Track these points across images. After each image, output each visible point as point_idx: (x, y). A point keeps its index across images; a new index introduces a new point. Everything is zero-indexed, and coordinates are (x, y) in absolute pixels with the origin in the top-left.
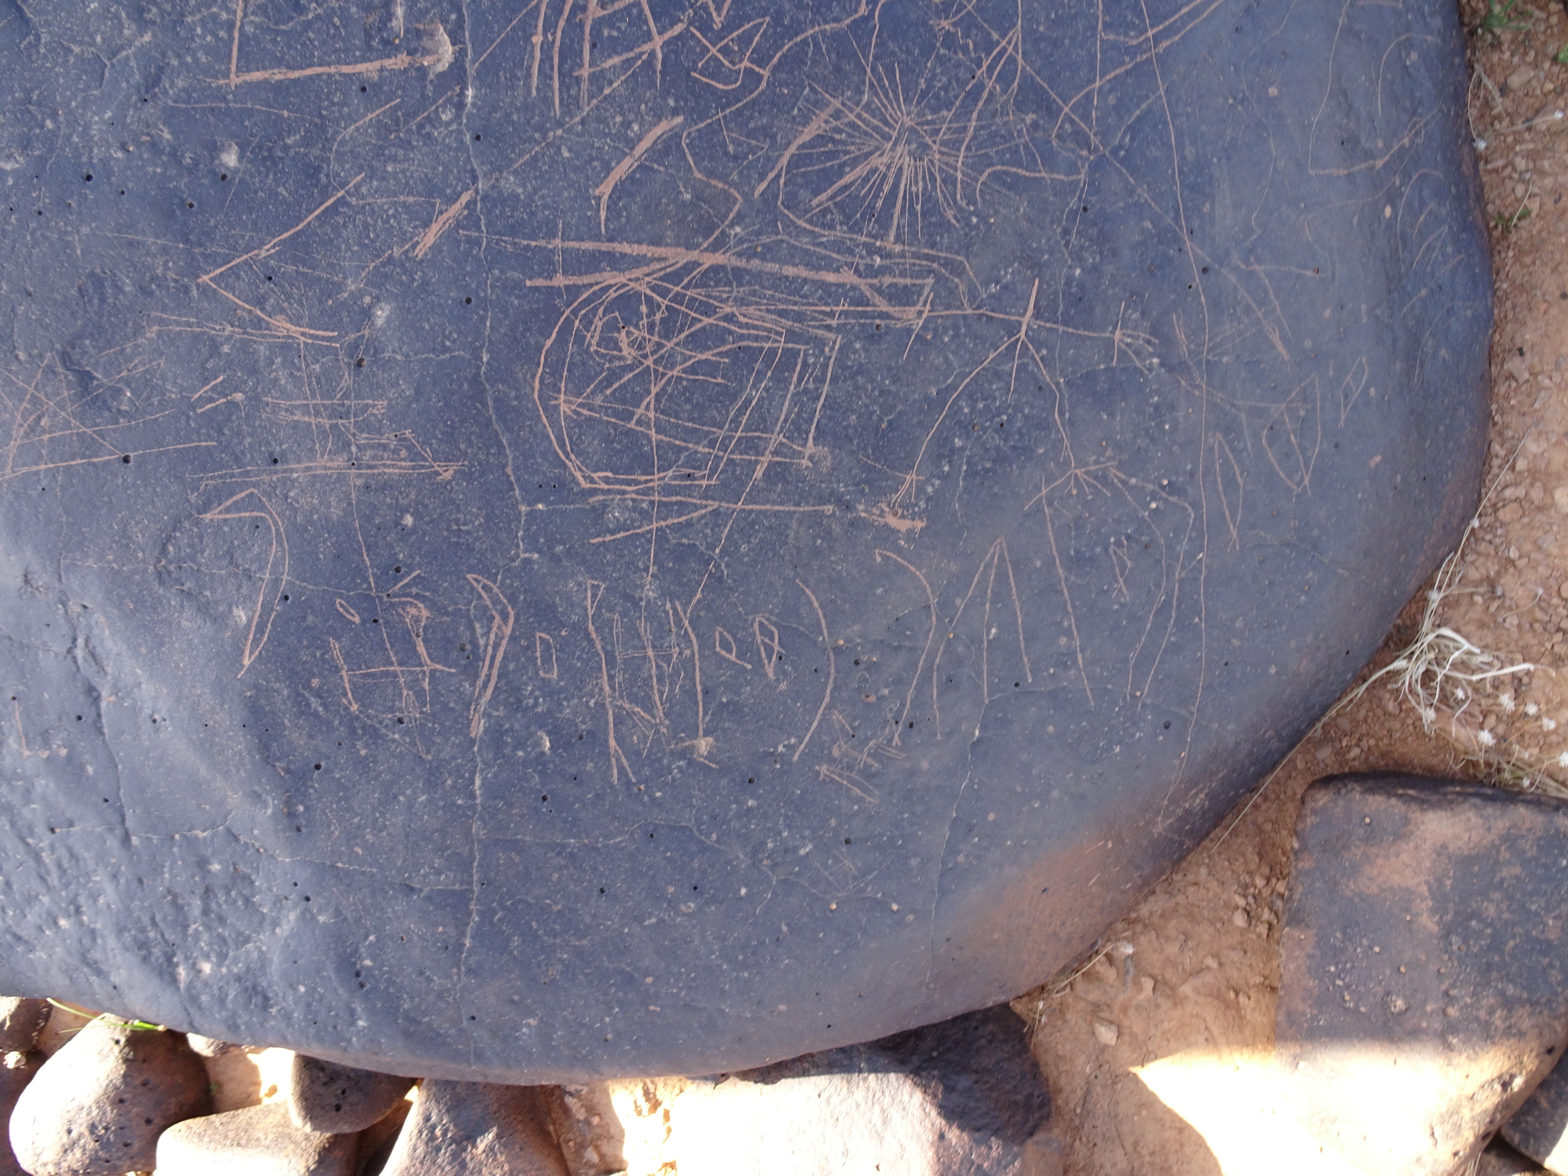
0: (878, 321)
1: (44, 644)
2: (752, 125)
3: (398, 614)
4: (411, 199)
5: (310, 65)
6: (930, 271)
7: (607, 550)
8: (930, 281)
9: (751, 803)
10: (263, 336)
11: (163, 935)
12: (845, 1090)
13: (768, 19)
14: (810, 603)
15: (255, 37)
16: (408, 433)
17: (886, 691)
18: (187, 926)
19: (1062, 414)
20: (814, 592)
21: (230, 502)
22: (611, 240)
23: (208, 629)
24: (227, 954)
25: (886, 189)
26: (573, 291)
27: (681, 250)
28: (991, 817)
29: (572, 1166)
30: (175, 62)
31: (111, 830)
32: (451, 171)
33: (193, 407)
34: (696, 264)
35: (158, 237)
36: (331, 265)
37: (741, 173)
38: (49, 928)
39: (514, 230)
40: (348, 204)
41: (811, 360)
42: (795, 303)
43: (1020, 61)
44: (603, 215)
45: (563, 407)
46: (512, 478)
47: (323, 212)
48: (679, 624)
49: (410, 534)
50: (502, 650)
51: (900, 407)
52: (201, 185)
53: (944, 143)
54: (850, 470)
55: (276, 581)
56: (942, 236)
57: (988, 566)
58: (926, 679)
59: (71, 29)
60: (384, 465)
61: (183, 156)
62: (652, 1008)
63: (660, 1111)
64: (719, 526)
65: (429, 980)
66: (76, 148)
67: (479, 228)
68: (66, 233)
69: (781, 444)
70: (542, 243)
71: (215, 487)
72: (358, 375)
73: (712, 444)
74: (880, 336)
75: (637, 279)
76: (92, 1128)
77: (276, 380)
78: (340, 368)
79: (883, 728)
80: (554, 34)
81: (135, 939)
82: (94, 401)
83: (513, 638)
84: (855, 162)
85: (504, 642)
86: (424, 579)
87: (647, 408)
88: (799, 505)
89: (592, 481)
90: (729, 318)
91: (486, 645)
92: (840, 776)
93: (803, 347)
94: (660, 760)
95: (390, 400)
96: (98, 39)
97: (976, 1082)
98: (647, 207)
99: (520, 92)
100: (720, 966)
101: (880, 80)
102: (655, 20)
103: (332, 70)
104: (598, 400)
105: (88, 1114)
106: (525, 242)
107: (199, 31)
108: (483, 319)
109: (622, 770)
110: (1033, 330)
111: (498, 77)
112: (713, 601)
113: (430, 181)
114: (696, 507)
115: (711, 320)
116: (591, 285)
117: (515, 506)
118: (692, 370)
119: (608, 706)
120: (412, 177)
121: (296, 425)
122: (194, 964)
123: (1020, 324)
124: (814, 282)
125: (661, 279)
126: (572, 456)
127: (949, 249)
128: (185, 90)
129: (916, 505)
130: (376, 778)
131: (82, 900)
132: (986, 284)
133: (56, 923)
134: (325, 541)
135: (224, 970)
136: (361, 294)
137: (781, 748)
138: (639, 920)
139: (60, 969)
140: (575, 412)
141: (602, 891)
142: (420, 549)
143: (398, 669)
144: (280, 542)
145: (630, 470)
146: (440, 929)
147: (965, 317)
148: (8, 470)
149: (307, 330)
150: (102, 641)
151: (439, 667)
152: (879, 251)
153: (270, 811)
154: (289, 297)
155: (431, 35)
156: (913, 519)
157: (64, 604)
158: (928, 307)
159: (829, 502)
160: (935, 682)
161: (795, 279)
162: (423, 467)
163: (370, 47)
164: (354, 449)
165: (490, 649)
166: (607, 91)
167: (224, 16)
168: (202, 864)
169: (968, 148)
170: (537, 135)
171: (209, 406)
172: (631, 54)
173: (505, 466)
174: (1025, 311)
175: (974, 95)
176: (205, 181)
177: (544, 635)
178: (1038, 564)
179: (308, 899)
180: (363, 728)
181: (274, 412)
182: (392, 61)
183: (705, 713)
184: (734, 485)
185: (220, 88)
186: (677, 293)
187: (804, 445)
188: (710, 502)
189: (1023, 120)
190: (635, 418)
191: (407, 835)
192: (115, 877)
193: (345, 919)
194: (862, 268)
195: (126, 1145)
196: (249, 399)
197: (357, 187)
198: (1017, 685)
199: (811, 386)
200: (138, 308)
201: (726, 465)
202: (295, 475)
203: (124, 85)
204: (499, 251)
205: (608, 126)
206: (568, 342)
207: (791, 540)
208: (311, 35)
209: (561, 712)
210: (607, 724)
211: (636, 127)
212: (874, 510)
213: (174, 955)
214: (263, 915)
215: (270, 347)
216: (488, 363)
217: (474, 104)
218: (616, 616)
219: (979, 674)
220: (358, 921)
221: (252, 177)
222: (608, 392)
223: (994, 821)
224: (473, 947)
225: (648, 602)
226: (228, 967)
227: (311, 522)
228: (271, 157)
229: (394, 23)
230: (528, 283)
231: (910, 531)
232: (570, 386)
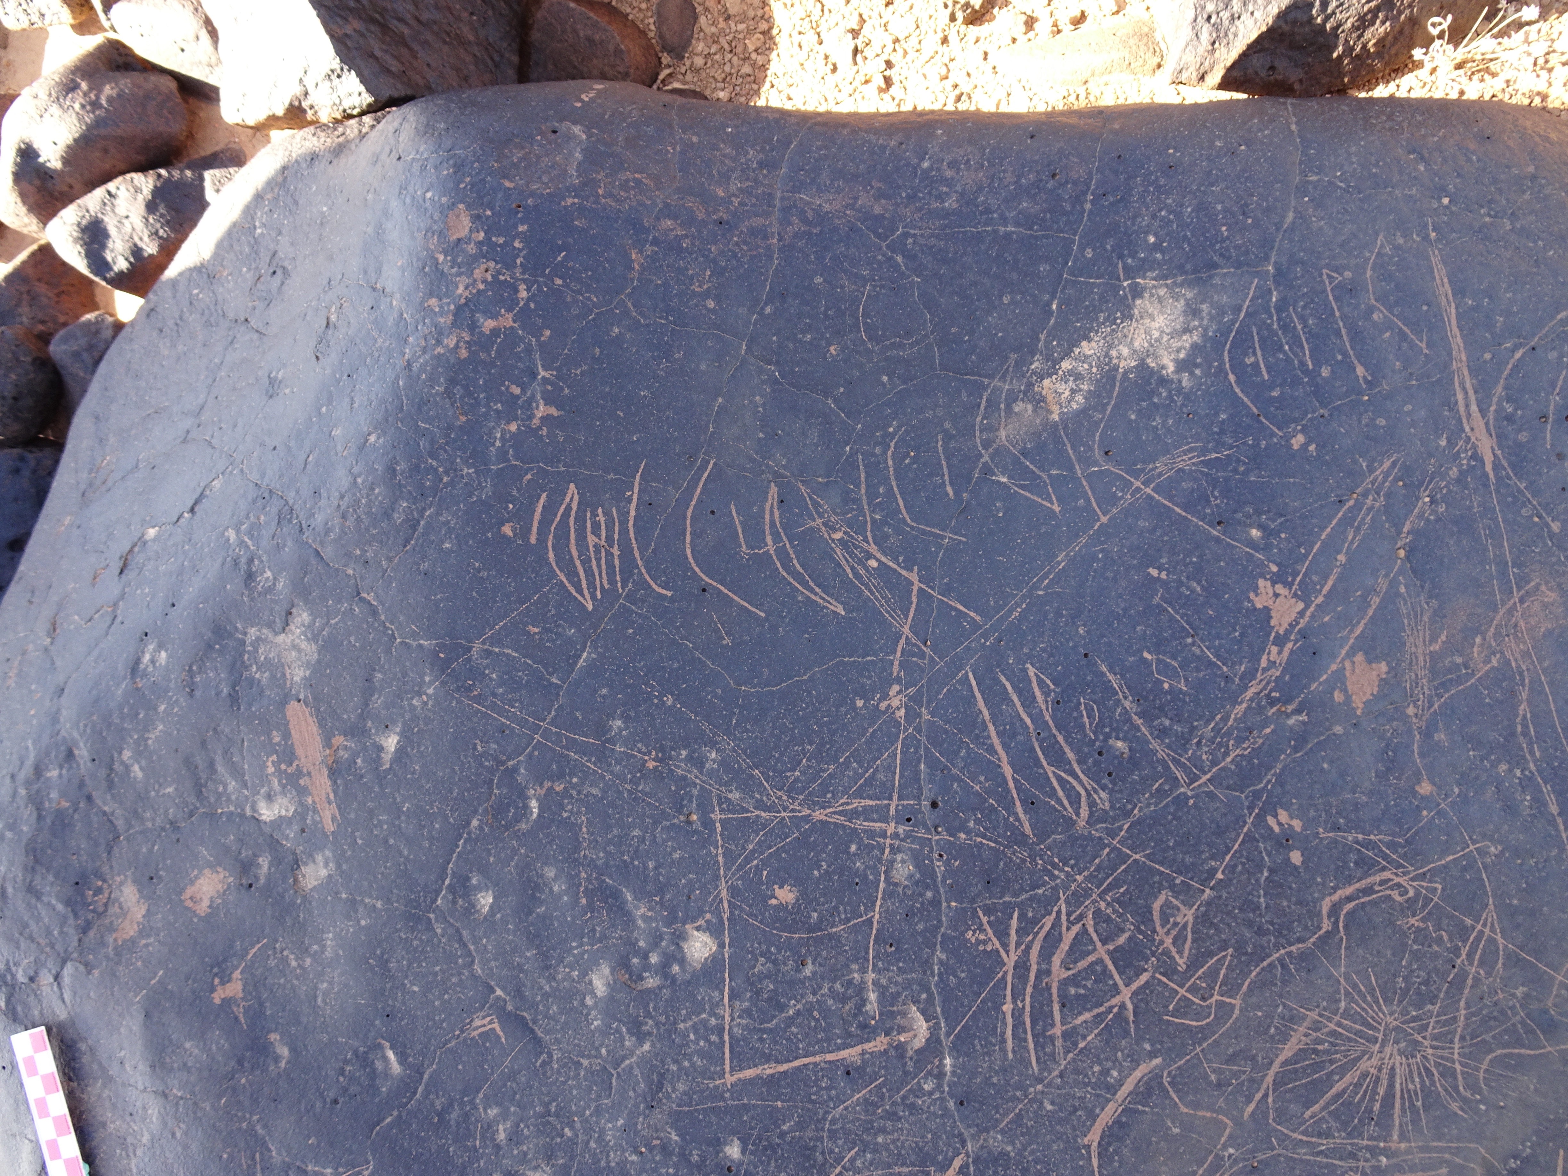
2: (1231, 1051)
5: (796, 1058)
6: (1442, 1162)
13: (1230, 950)
15: (744, 1038)
25: (1381, 1091)
30: (674, 1068)
32: (940, 1138)
37: (1226, 1099)
43: (1500, 940)
53: (1435, 1038)
59: (579, 1045)
61: (691, 1154)
66: (595, 1154)
80: (1023, 1001)
84: (1343, 1071)
96: (604, 1051)
99: (997, 1056)
101: (1355, 986)
102: (1120, 973)
103: (818, 1059)
107: (692, 1037)
111: (974, 1045)
120: (903, 1147)
128: (685, 1093)
152: (1385, 1152)
155: (904, 1014)
163: (850, 1035)
166: (1082, 1045)
167: (713, 1021)
169: (1462, 1038)
170: (1018, 1094)
172: (1102, 1009)
175: (1458, 983)
182: (872, 1044)
185: (717, 1087)
189: (1513, 995)
197: (852, 1160)
203: (631, 1093)
205: (1086, 1076)
208: (794, 1029)
211: (1115, 1073)
217: (953, 1073)
228: (771, 1146)
229: (868, 1007)
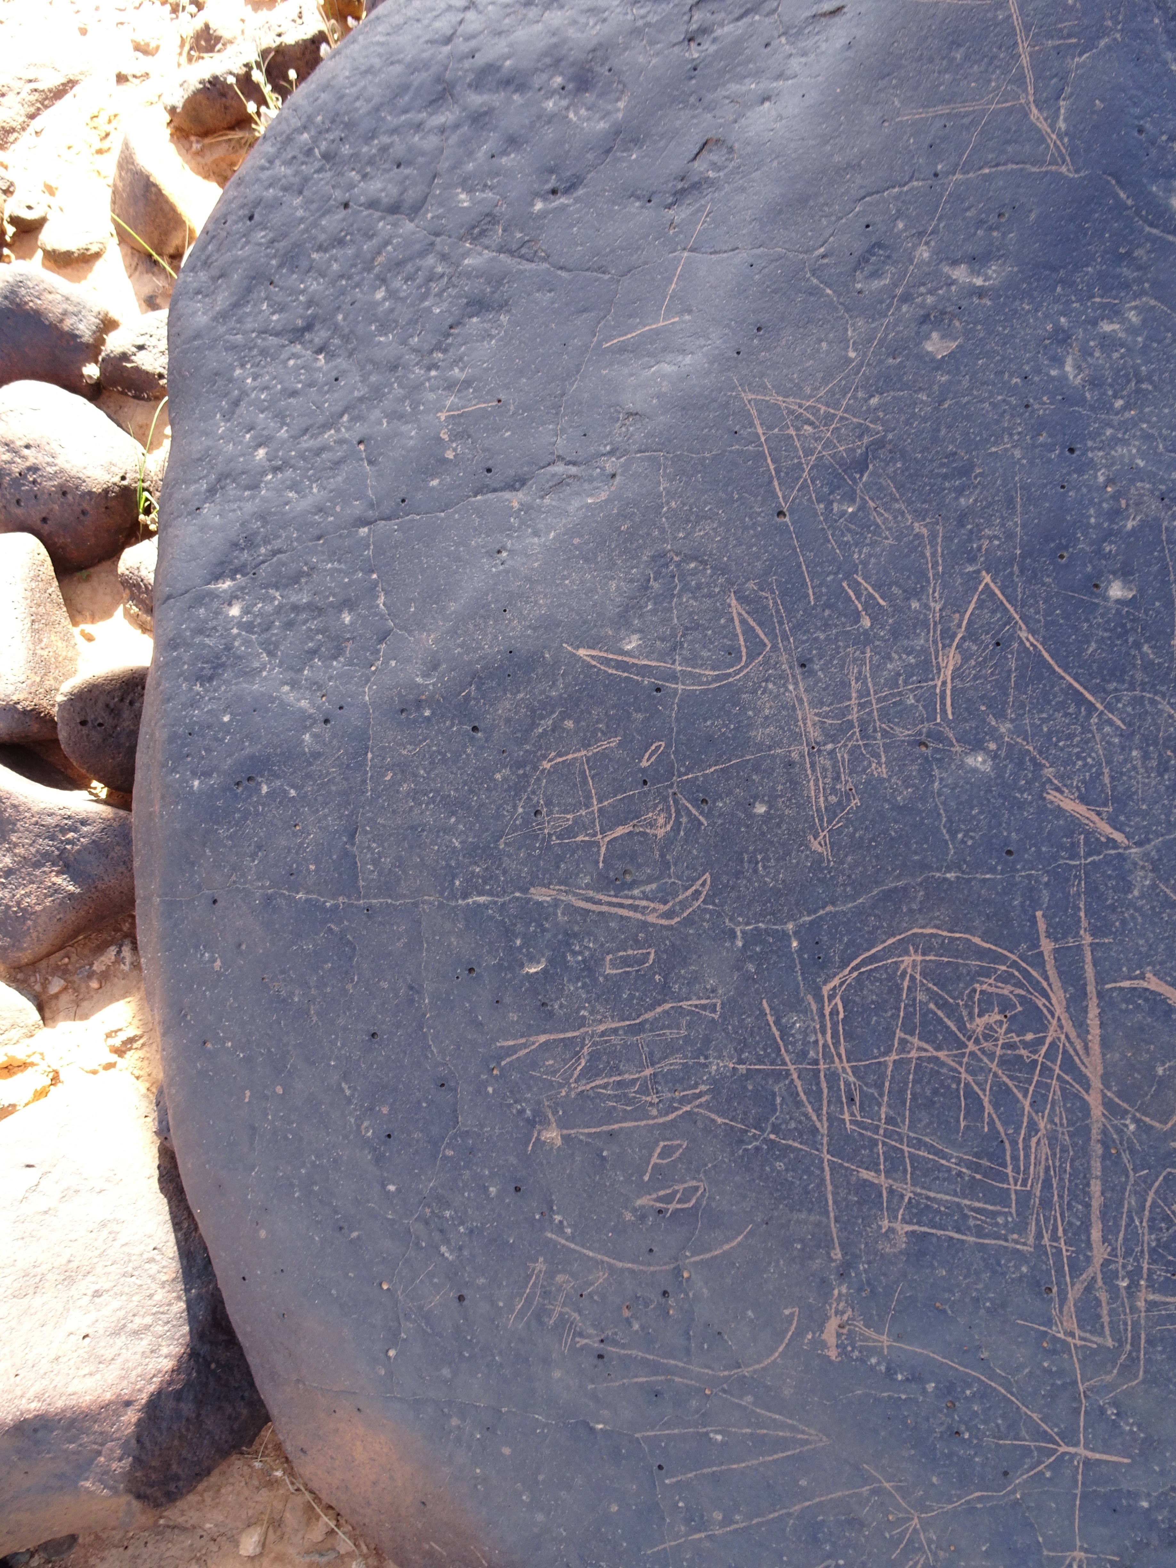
0: (1055, 1289)
1: (563, 431)
3: (656, 806)
4: (1107, 780)
7: (757, 1018)
8: (1110, 1343)
9: (493, 1190)
10: (935, 642)
11: (263, 562)
12: (165, 1278)
14: (728, 1240)
16: (856, 802)
17: (636, 1326)
18: (277, 589)
19: (980, 1499)
20: (739, 1244)
21: (753, 623)
22: (1100, 995)
23: (612, 610)
24: (253, 633)
26: (1038, 961)
27: (1100, 1070)
28: (506, 1451)
29: (43, 964)
31: (372, 506)
33: (848, 576)
34: (1087, 1086)
35: (1024, 526)
36: (1022, 705)
38: (253, 438)
39: (1092, 891)
40: (1089, 716)
41: (1000, 1220)
42: (1061, 1197)
44: (1126, 984)
45: (907, 960)
46: (821, 912)
47: (1077, 692)
48: (684, 1100)
49: (745, 811)
50: (631, 914)
51: (961, 1321)
52: (1085, 565)
54: (884, 1274)
55: (673, 677)
56: (1162, 1352)
57: (793, 1428)
58: (655, 1368)
60: (817, 780)
62: (248, 1093)
63: (114, 1058)
64: (801, 1134)
65: (253, 856)
67: (1088, 855)
68: (1011, 435)
69: (902, 1196)
70: (1084, 923)
71: (766, 607)
72: (910, 743)
73: (890, 1120)
74: (1040, 1293)
75: (1061, 1027)
76: (34, 469)
77: (890, 659)
78: (916, 725)
79: (594, 1326)
81: (256, 533)
82: (837, 475)
83: (645, 925)
85: (639, 916)
86: (699, 829)
87: (920, 1049)
88: (836, 1221)
89: (831, 997)
90: (1033, 1128)
91: (632, 897)
92: (535, 1284)
93: (1013, 1211)
94: (529, 1089)
95: (889, 780)
97: (188, 1420)
98: (1142, 1029)
100: (303, 1165)
104: (921, 996)
105: (48, 463)
106: (1082, 905)
108: (993, 870)
109: (514, 1049)
110: (1071, 1460)
112: (715, 1136)
113: (1130, 797)
114: (818, 1111)
115: (1027, 1108)
116: (1047, 979)
117: (791, 917)
118: (969, 1093)
119: (582, 1030)
121: (845, 684)
122: (237, 598)
123: (1076, 1444)
124: (1088, 1215)
125: (1065, 1051)
126: (855, 974)
127: (1148, 1361)
129: (854, 1348)
130: (471, 791)
131: (289, 472)
132: (1115, 1404)
133: (260, 445)
134: (727, 726)
135: (235, 631)
136: (998, 739)
137: (558, 1218)
138: (345, 1077)
139: (210, 448)
140: (904, 973)
141: (374, 1035)
142: (731, 822)
143: (596, 808)
144: (717, 679)
145: (849, 1036)
146: (312, 867)
147: (1074, 1383)
148: (751, 396)
149: (949, 686)
150: (577, 494)
151: (603, 850)
153: (419, 680)
154: (981, 665)
156: (837, 1346)
157: (611, 453)
158: (1079, 1343)
159: (845, 1254)
160: (653, 1378)
161: (1087, 1194)
162: (821, 820)
164: (830, 746)
165: (630, 902)
168: (348, 604)
171: (851, 593)
173: (833, 904)
174: (1092, 1450)
176: (1089, 569)
177: (652, 956)
178: (803, 1483)
179: (326, 721)
180: (525, 775)
181: (855, 660)
183: (589, 1135)
184: (848, 1149)
186: (1052, 1070)
187: (904, 1221)
188: (826, 1125)
190: (908, 1037)
191: (413, 828)
192: (320, 510)
193: (310, 764)
194: (1112, 1267)
195: (18, 502)
196: (866, 632)
198: (660, 1467)
199: (971, 1222)
200: (944, 513)
201: (870, 1139)
202: (791, 687)
204: (1067, 880)
206: (980, 959)
207: (795, 1216)
209: (569, 981)
210: (564, 1031)
212: (842, 1305)
213: (243, 575)
214: (301, 670)
215: (924, 650)
216: (945, 879)
218: (684, 1032)
219: (667, 1425)
220: (308, 776)
221: (1102, 616)
222: (932, 1006)
223: (502, 1454)
224: (297, 902)
225: (705, 1066)
226: (239, 635)
227: (744, 709)
230: (1039, 914)
231: (824, 1345)
232: (932, 966)
